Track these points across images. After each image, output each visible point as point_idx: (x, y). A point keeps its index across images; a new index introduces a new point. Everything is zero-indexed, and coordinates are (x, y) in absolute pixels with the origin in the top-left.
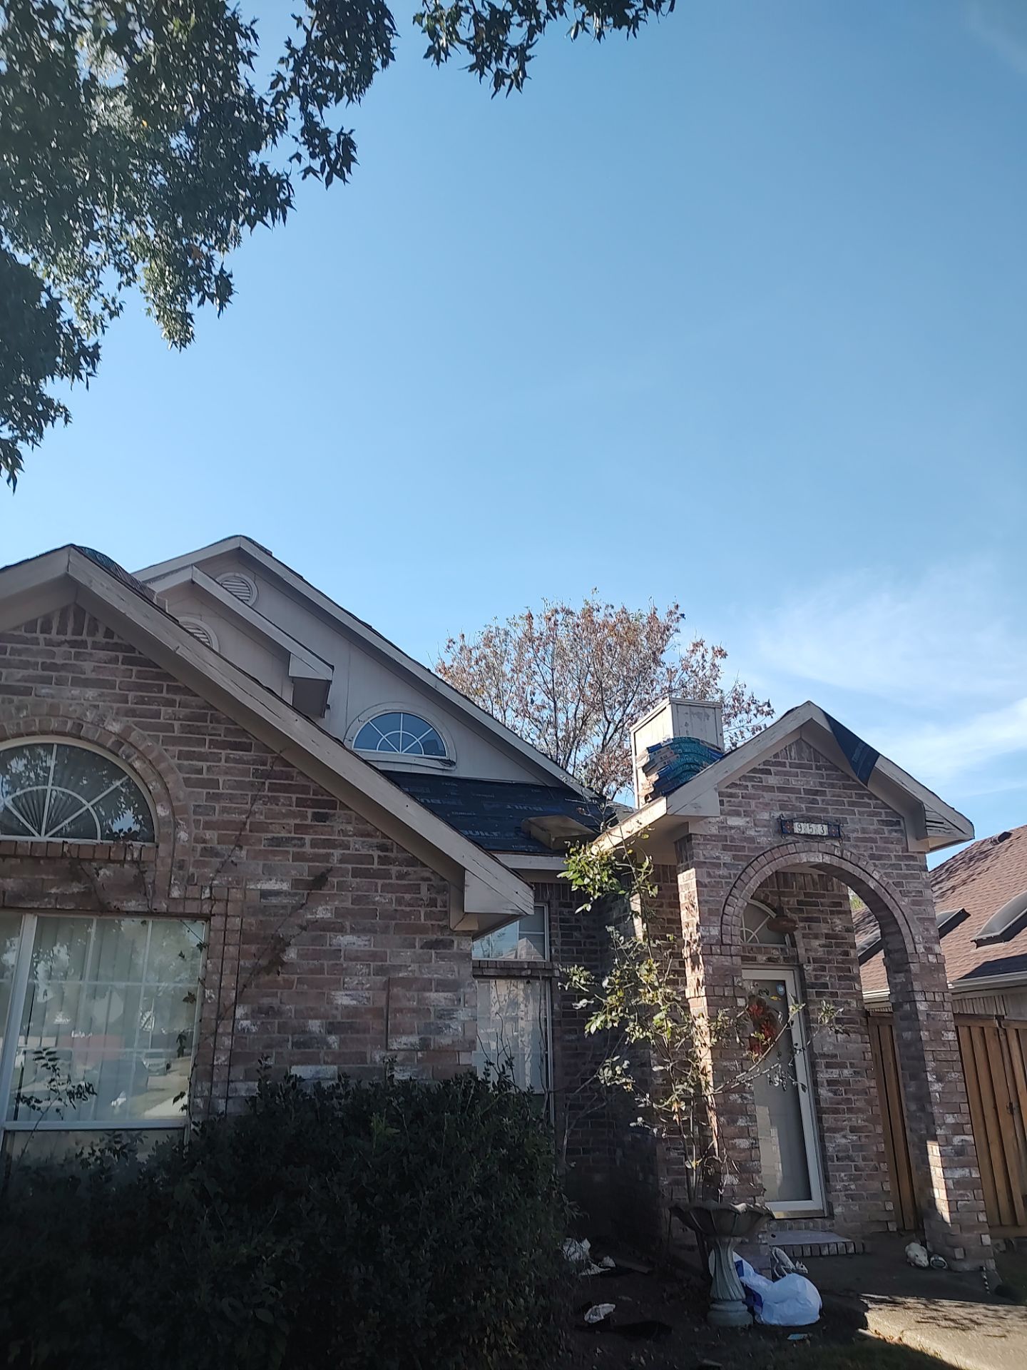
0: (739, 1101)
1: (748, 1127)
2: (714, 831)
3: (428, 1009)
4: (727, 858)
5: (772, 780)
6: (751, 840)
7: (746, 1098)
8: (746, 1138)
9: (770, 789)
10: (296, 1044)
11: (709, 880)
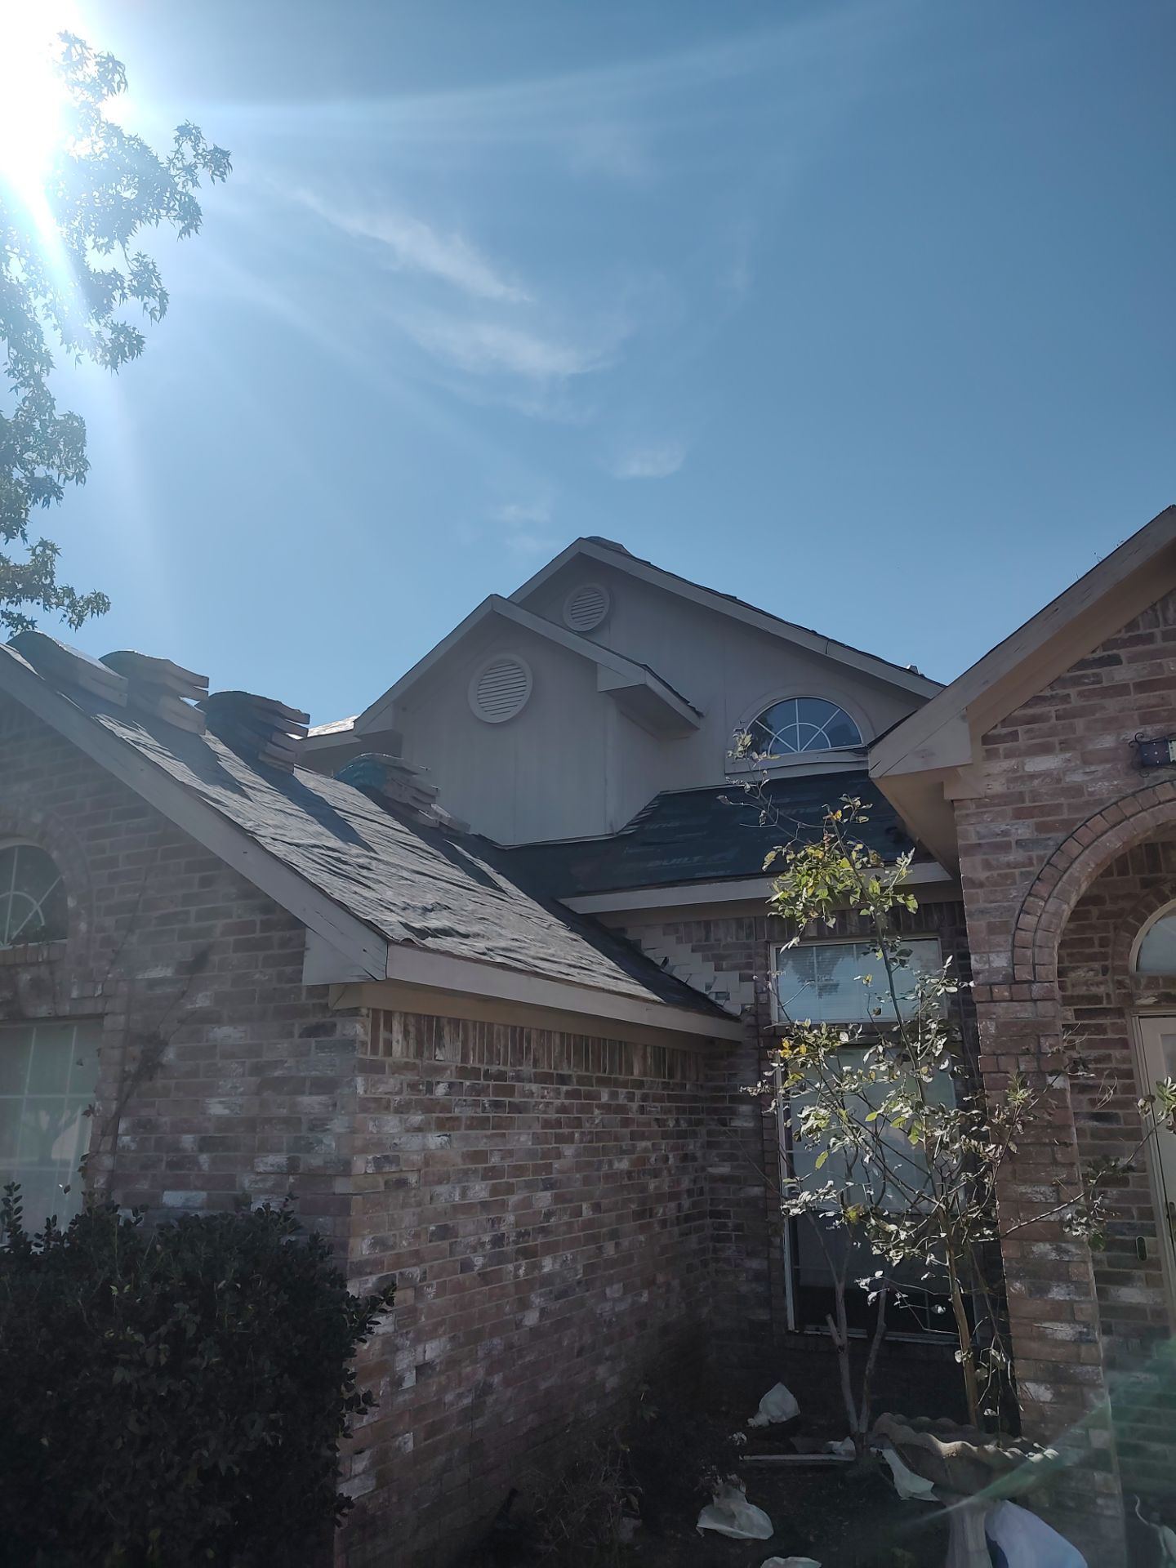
0: (1053, 1256)
1: (1071, 1303)
2: (997, 787)
3: (300, 1119)
4: (1023, 830)
5: (1123, 674)
6: (1077, 790)
7: (1067, 1252)
8: (1069, 1322)
9: (1121, 690)
10: (172, 1165)
11: (988, 874)
